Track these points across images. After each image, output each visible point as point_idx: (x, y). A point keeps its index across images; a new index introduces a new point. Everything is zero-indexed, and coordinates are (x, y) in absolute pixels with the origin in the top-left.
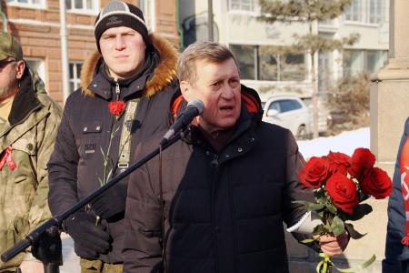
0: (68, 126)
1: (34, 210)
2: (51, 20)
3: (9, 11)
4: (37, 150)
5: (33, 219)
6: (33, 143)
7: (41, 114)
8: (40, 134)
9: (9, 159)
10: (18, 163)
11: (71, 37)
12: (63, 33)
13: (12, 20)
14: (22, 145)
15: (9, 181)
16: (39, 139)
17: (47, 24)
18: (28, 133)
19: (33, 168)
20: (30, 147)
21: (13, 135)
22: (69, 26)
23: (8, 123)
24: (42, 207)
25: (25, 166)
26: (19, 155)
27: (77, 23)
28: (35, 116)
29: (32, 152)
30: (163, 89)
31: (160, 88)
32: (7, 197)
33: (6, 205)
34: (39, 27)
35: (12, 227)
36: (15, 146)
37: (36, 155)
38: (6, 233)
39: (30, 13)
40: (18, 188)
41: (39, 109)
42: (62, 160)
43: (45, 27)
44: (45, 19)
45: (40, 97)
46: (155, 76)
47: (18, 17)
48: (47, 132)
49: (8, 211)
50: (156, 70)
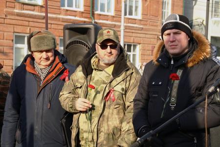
0: (145, 80)
1: (124, 124)
2: (116, 21)
3: (96, 16)
4: (126, 91)
5: (124, 129)
6: (124, 88)
7: (129, 72)
8: (128, 83)
9: (112, 95)
10: (116, 98)
11: (126, 30)
12: (122, 28)
13: (96, 21)
14: (119, 88)
15: (111, 107)
16: (127, 86)
17: (114, 23)
18: (122, 82)
19: (123, 101)
20: (123, 89)
21: (114, 83)
22: (125, 24)
23: (112, 76)
24: (128, 123)
25: (119, 99)
26: (117, 94)
27: (129, 23)
28: (126, 73)
29: (124, 93)
30: (198, 63)
31: (196, 62)
32: (110, 115)
33: (109, 120)
34: (110, 24)
35: (112, 131)
36: (115, 89)
37: (125, 94)
38: (109, 134)
39: (106, 17)
40: (115, 111)
41: (128, 70)
42: (141, 98)
43: (112, 25)
44: (113, 21)
45: (128, 64)
46: (193, 56)
47: (100, 19)
48: (131, 82)
49: (110, 123)
50: (194, 52)
